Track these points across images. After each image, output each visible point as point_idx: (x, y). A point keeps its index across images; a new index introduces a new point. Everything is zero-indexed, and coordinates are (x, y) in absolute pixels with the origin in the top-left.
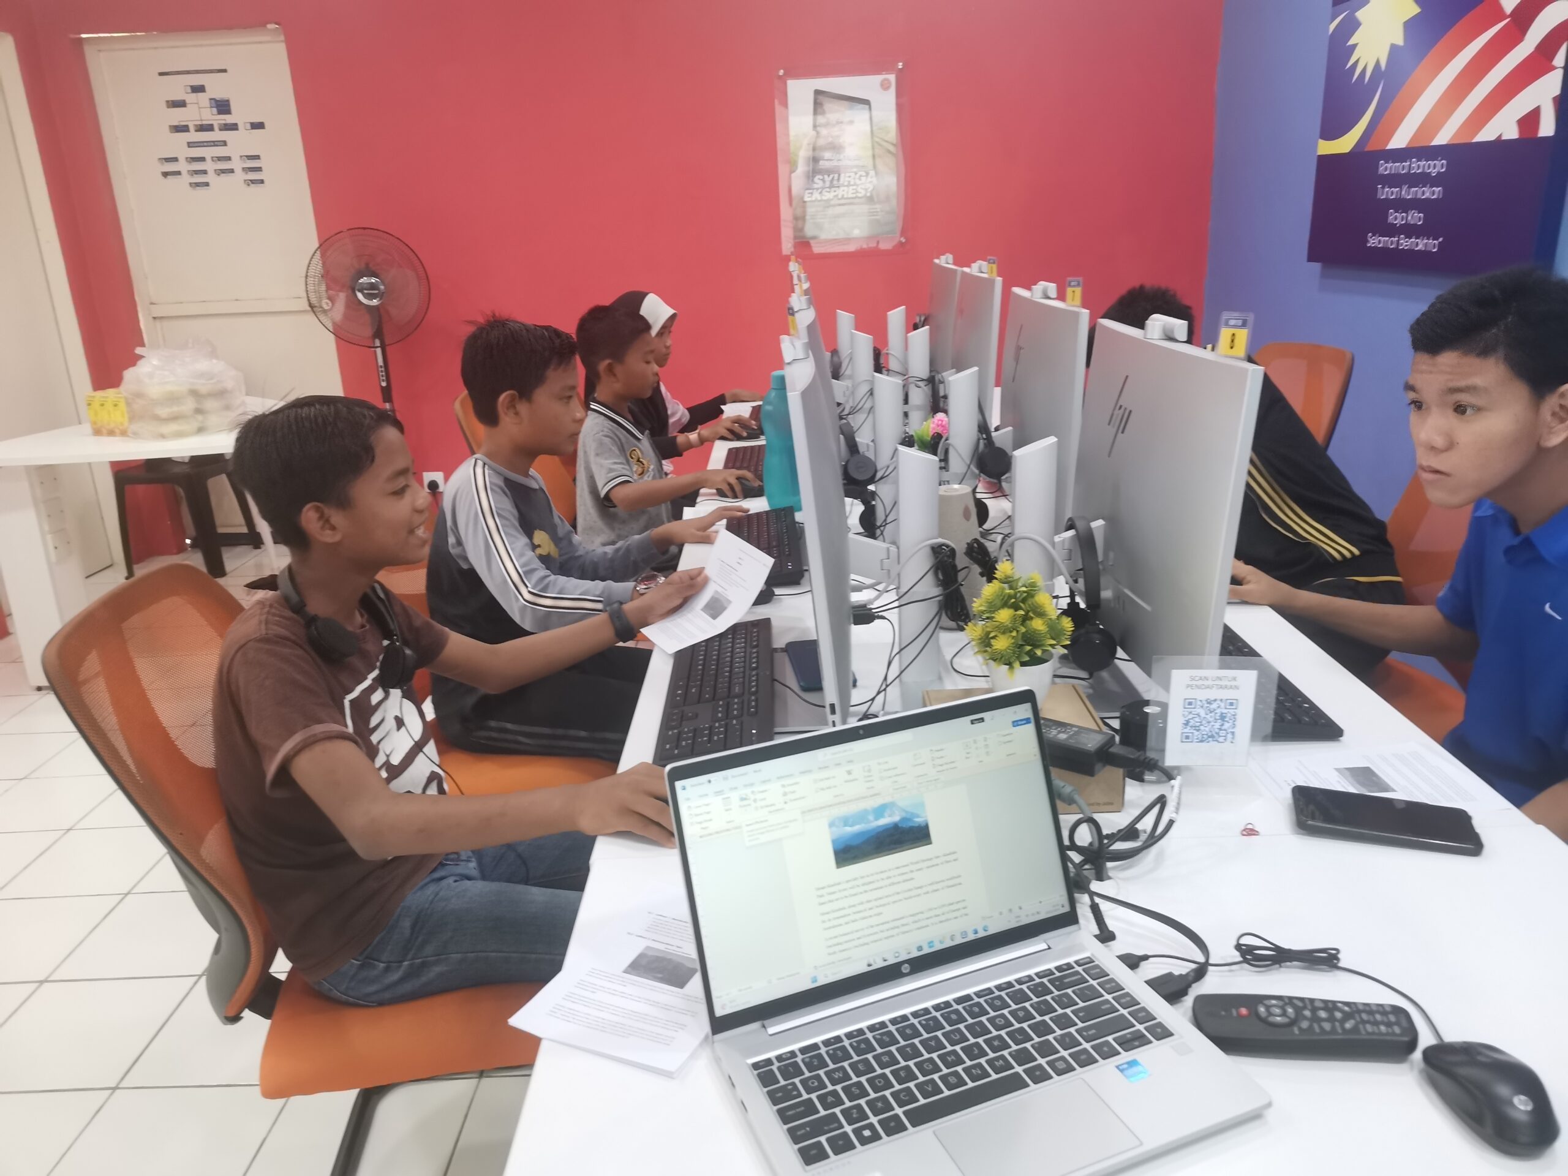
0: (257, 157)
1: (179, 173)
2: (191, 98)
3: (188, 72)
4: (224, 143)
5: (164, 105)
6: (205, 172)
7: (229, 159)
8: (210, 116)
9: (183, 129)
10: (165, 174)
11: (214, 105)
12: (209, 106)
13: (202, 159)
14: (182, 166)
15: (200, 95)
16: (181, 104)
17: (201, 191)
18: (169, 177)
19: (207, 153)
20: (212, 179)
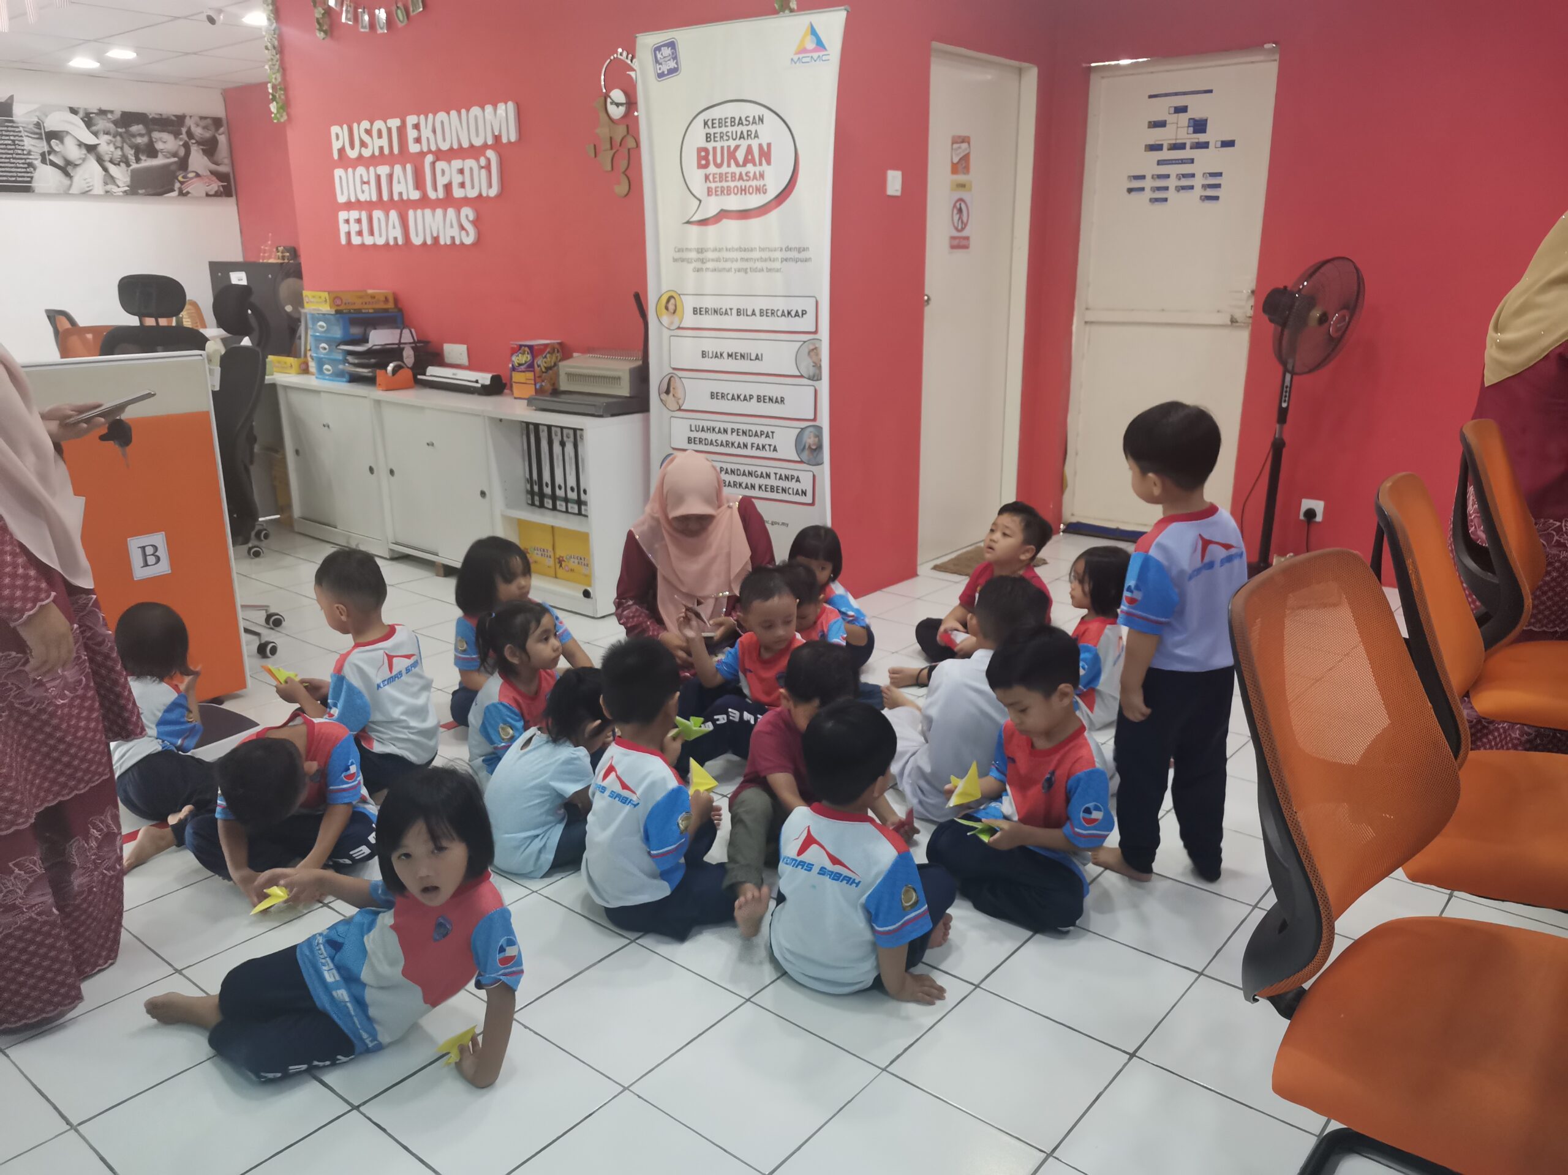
0: (1220, 174)
2: (1171, 118)
3: (1176, 94)
4: (1192, 161)
5: (1146, 125)
6: (1166, 188)
7: (1193, 175)
8: (1186, 136)
9: (1155, 148)
10: (1130, 190)
11: (1192, 124)
12: (1187, 125)
13: (1168, 176)
14: (1148, 183)
15: (1181, 115)
16: (1162, 124)
17: (1158, 206)
18: (1132, 193)
19: (1174, 170)
20: (1171, 194)
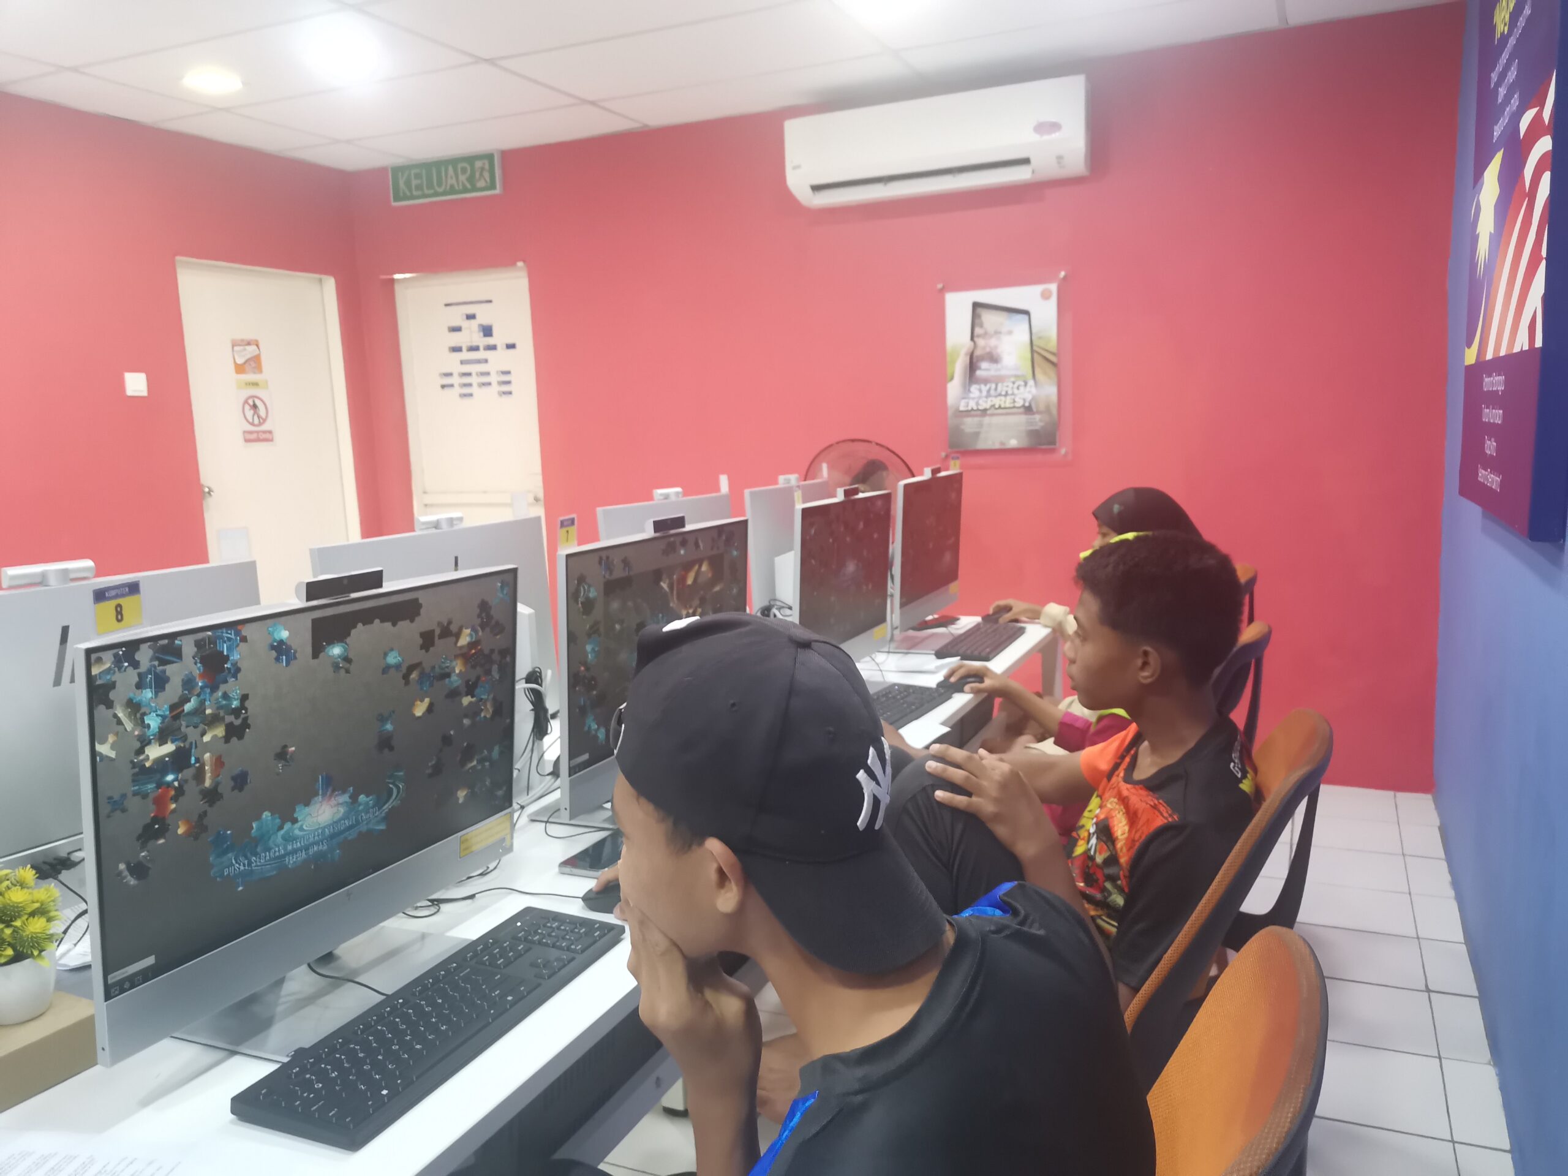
0: (508, 373)
1: (452, 386)
2: (465, 324)
3: (466, 303)
4: (486, 361)
5: (446, 330)
6: (470, 385)
7: (488, 374)
8: (478, 338)
9: (456, 349)
10: (443, 387)
11: (481, 329)
12: (477, 330)
13: (469, 374)
14: (456, 380)
15: (472, 321)
16: (456, 329)
17: (467, 401)
18: (445, 388)
19: (474, 368)
20: (474, 390)
